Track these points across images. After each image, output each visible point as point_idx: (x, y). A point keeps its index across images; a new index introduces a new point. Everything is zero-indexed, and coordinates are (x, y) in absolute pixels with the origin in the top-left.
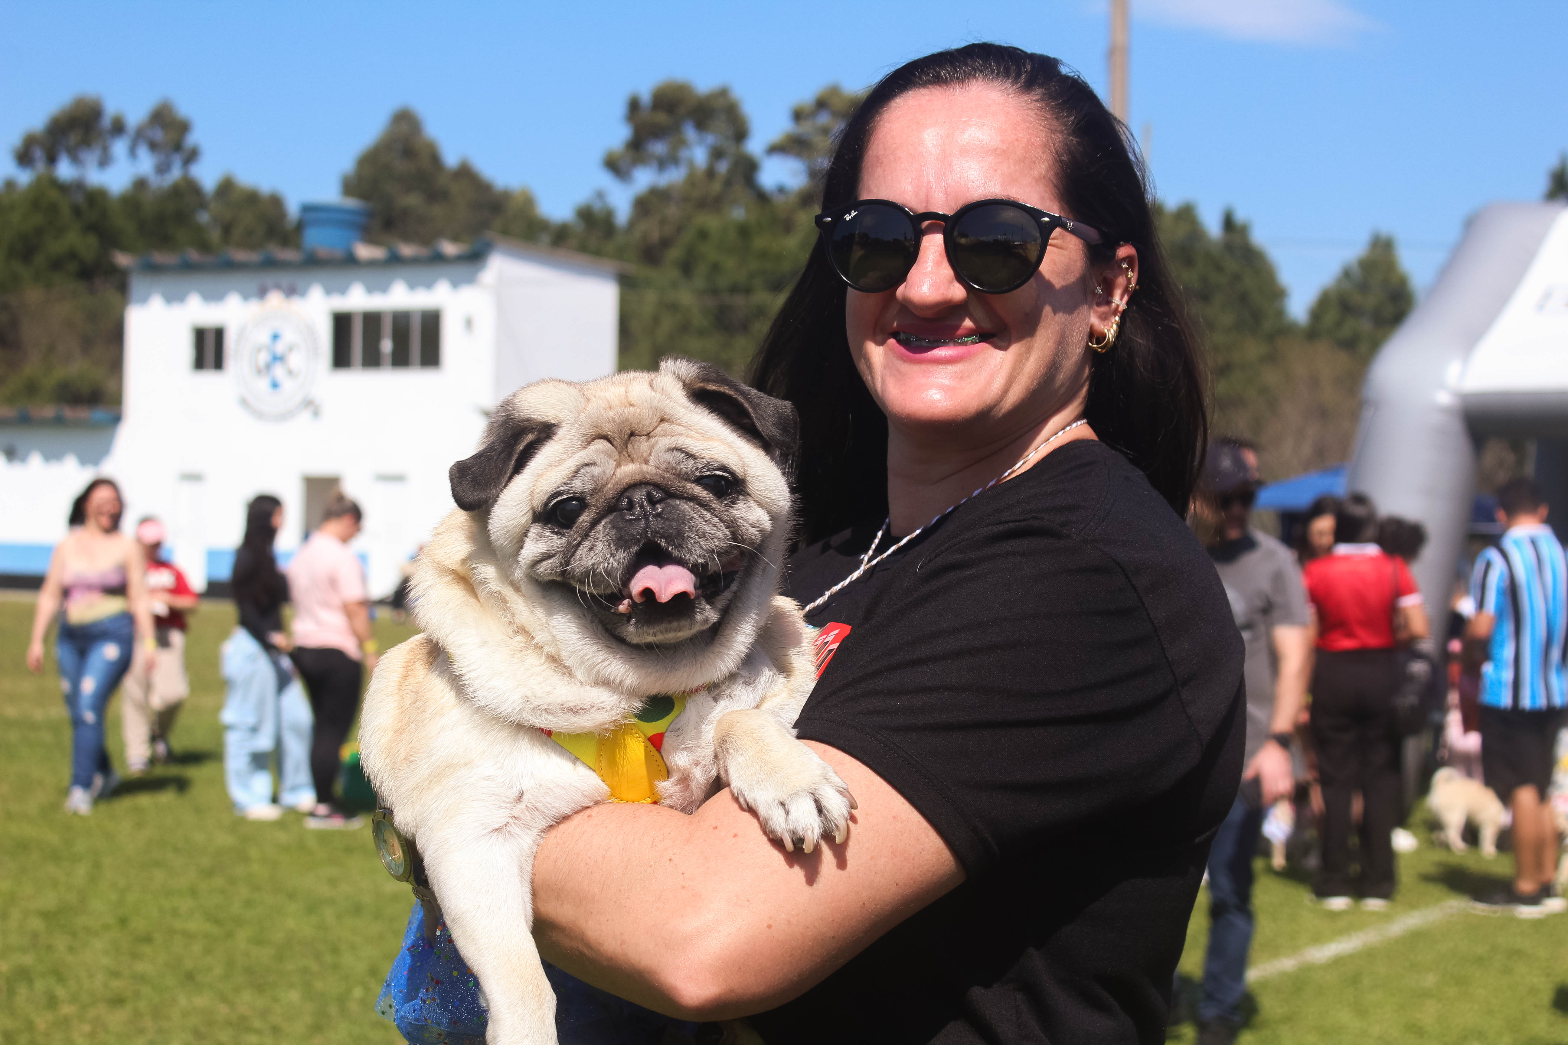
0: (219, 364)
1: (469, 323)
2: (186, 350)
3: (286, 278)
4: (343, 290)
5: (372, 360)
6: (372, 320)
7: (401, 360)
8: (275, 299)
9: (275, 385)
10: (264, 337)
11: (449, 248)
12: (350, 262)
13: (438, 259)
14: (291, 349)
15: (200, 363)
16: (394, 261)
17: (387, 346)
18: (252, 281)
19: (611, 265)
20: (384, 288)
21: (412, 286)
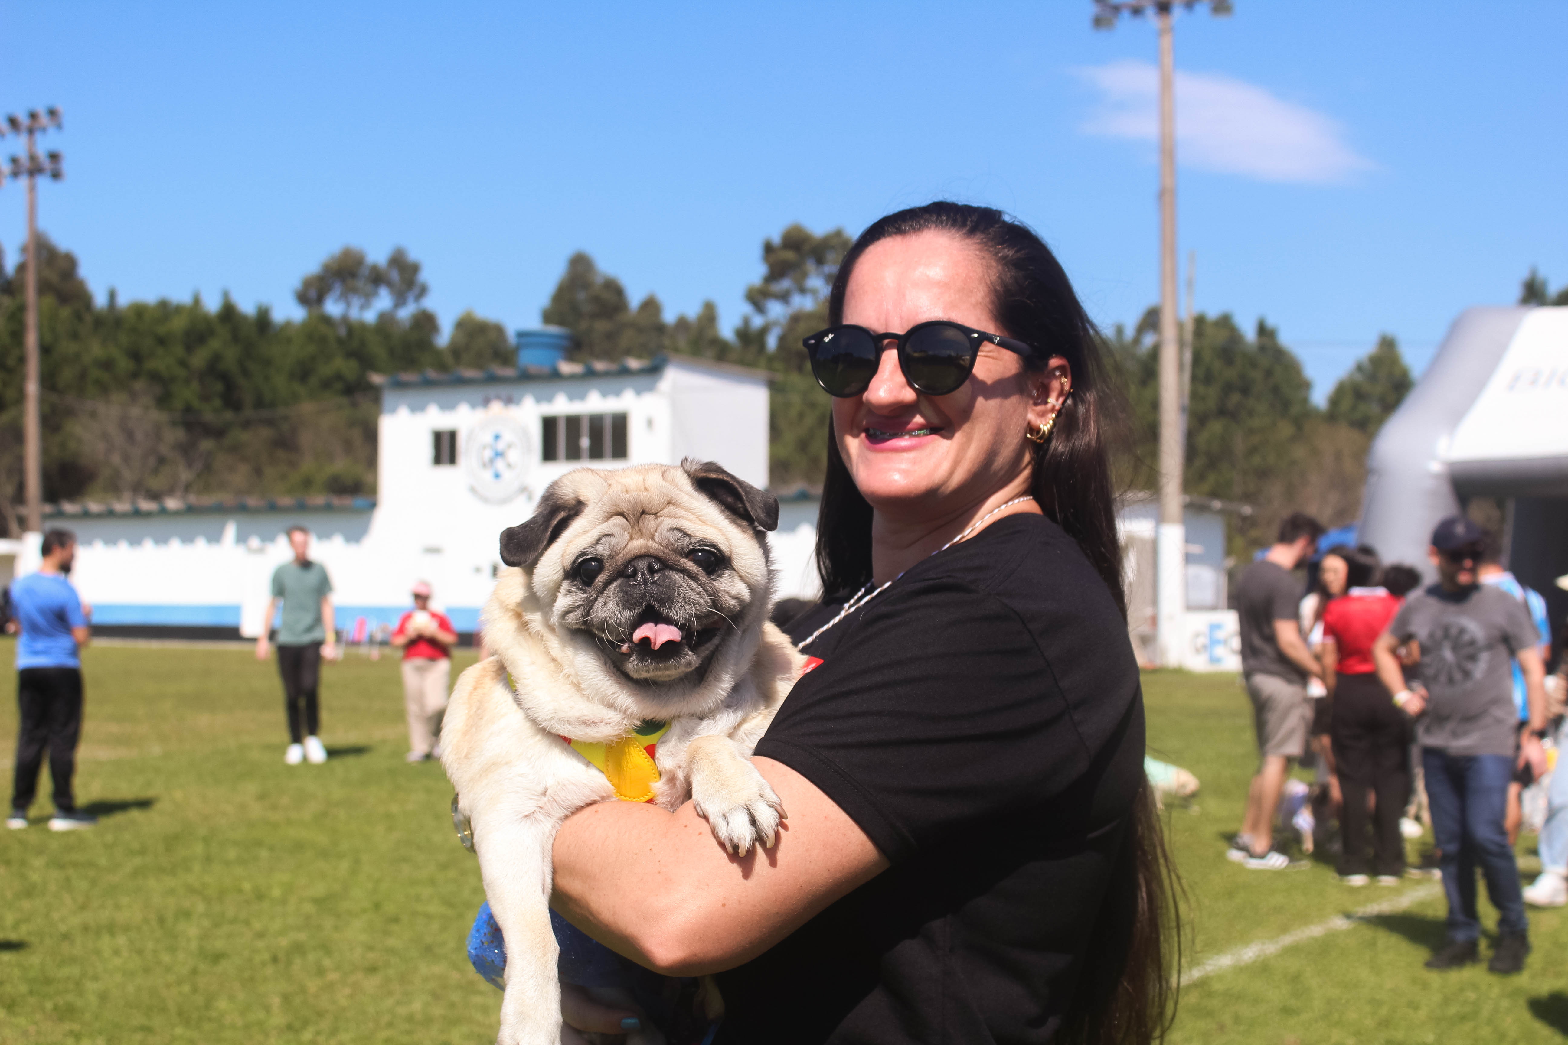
0: (453, 460)
1: (650, 423)
2: (427, 449)
3: (504, 390)
4: (550, 399)
5: (574, 454)
6: (573, 422)
7: (596, 453)
8: (496, 407)
9: (497, 476)
10: (488, 438)
11: (634, 363)
12: (555, 376)
13: (625, 372)
14: (510, 446)
15: (438, 460)
16: (590, 374)
17: (585, 442)
18: (477, 393)
19: (762, 373)
20: (582, 397)
21: (604, 394)
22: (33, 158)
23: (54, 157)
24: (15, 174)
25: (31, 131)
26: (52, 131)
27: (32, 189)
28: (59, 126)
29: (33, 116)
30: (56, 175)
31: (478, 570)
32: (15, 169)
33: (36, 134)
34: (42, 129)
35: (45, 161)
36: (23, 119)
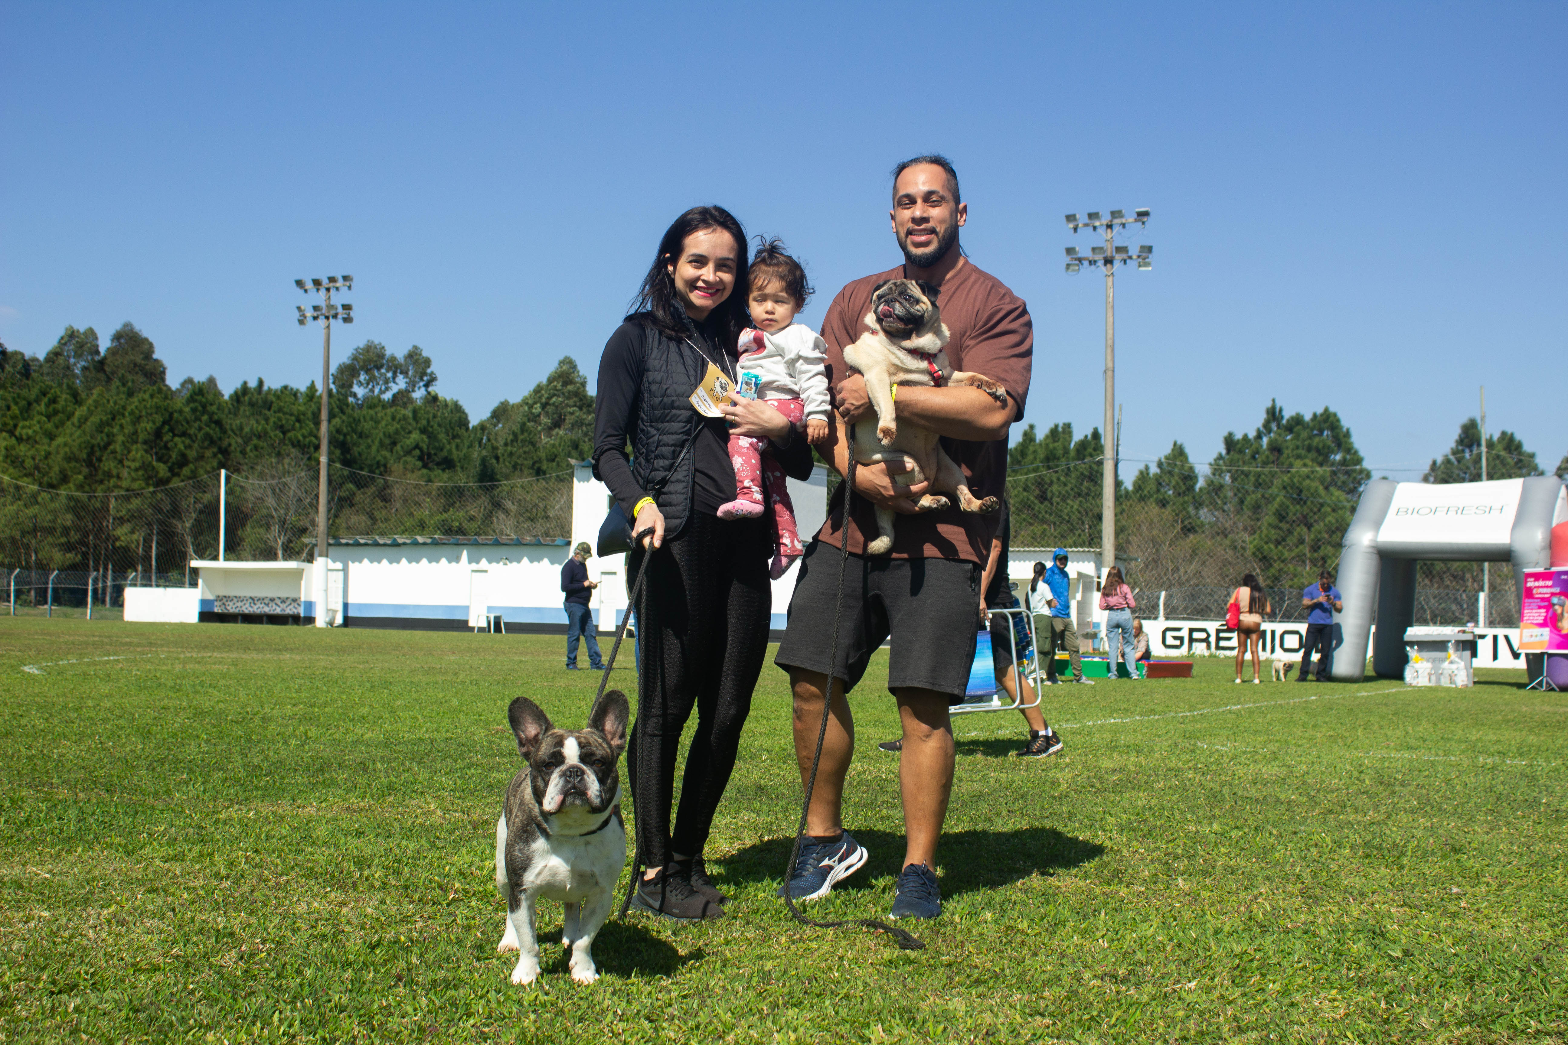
22: (330, 307)
23: (347, 307)
24: (316, 318)
25: (328, 290)
26: (344, 290)
27: (328, 327)
28: (350, 287)
29: (332, 280)
30: (348, 320)
32: (315, 314)
33: (333, 291)
34: (337, 289)
35: (340, 310)
36: (325, 282)
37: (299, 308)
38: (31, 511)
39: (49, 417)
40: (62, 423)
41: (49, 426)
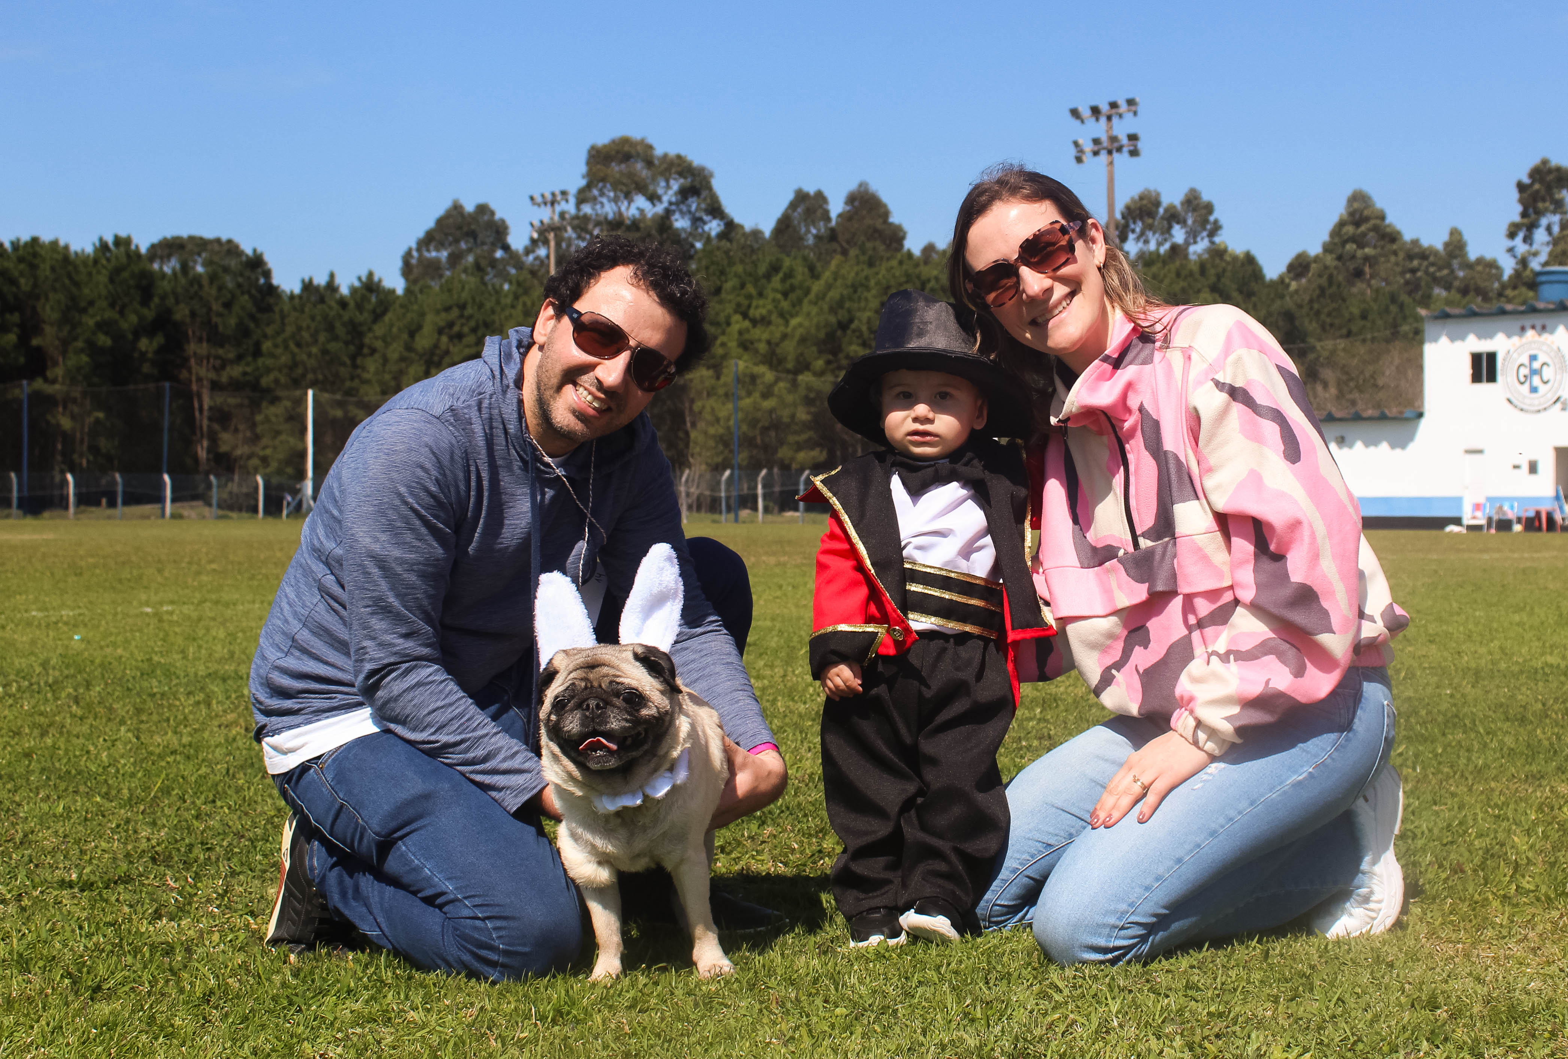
0: (1492, 377)
2: (1466, 369)
3: (1540, 321)
8: (1530, 334)
15: (1476, 378)
18: (1514, 324)
22: (1113, 139)
23: (1133, 138)
24: (1096, 153)
25: (1109, 118)
26: (1129, 116)
27: (1111, 162)
28: (1135, 113)
29: (1114, 105)
30: (1134, 153)
31: (1516, 467)
32: (1096, 148)
33: (1115, 120)
34: (1120, 116)
35: (1124, 141)
36: (1105, 108)
37: (1076, 144)
38: (768, 404)
39: (785, 295)
40: (800, 301)
41: (785, 305)
